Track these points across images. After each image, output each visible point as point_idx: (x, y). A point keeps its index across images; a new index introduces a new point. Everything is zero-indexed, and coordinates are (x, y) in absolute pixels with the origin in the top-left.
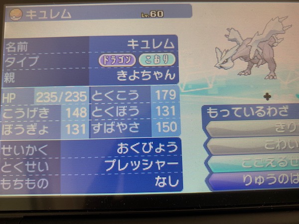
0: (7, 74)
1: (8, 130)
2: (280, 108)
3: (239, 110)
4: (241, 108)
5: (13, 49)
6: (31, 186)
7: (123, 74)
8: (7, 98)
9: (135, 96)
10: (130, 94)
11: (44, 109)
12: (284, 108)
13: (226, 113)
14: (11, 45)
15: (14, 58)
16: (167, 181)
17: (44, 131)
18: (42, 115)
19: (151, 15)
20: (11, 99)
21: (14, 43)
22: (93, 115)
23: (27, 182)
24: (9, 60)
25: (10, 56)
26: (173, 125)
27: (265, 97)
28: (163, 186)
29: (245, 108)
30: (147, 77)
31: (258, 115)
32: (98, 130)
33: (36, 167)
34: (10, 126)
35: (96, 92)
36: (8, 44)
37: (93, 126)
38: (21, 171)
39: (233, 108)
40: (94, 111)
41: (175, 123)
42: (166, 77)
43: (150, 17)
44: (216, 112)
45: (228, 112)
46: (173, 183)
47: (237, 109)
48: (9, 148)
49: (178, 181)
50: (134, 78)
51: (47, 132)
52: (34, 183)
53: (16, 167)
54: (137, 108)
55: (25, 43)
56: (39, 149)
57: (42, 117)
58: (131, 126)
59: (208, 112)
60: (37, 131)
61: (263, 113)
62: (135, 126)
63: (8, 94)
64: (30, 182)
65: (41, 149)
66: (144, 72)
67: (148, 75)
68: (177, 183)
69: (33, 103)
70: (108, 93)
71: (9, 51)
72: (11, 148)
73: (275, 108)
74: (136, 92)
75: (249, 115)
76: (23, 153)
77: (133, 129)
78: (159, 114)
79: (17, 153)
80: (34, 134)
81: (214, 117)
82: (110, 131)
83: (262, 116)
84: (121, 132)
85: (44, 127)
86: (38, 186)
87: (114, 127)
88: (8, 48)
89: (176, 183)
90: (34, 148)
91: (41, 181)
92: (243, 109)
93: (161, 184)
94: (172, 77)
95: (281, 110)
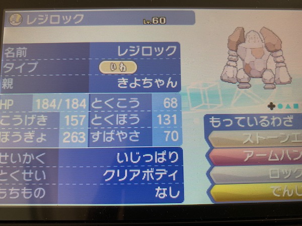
0: (5, 79)
1: (5, 137)
2: (284, 118)
3: (243, 120)
4: (244, 118)
5: (12, 55)
6: (28, 195)
7: (124, 81)
8: (5, 104)
9: (136, 104)
10: (130, 102)
11: (42, 116)
12: (289, 118)
13: (229, 122)
14: (10, 50)
15: (13, 64)
16: (167, 192)
17: (41, 139)
18: (41, 123)
19: (153, 22)
20: (9, 105)
21: (13, 49)
22: (93, 123)
23: (23, 191)
24: (8, 66)
25: (8, 62)
26: (175, 134)
27: (269, 106)
28: (163, 197)
29: (248, 118)
30: (148, 85)
31: (262, 125)
32: (97, 139)
33: (33, 176)
34: (7, 133)
35: (96, 99)
36: (7, 50)
37: (93, 134)
38: (17, 180)
39: (236, 118)
40: (93, 119)
41: (176, 132)
42: (168, 85)
43: (152, 23)
44: (219, 121)
45: (231, 121)
46: (174, 194)
47: (241, 118)
48: (6, 156)
49: (179, 192)
50: (135, 86)
51: (45, 140)
52: (30, 192)
53: (13, 175)
54: (137, 116)
55: (24, 48)
56: (37, 158)
57: (40, 125)
58: (132, 135)
59: (211, 122)
60: (34, 139)
61: (267, 123)
62: (135, 135)
63: (6, 100)
64: (26, 191)
65: (39, 158)
66: (146, 79)
67: (149, 82)
68: (178, 194)
69: (31, 110)
70: (108, 101)
71: (7, 57)
72: (8, 156)
73: (279, 118)
74: (137, 100)
75: (252, 125)
76: (20, 161)
77: (133, 138)
78: (160, 123)
79: (13, 161)
80: (32, 141)
81: (217, 126)
82: (109, 139)
83: (266, 126)
84: (121, 141)
85: (42, 135)
86: (35, 195)
87: (114, 136)
88: (7, 54)
89: (176, 194)
90: (32, 157)
91: (38, 190)
92: (246, 119)
93: (162, 196)
94: (174, 85)
95: (286, 120)
